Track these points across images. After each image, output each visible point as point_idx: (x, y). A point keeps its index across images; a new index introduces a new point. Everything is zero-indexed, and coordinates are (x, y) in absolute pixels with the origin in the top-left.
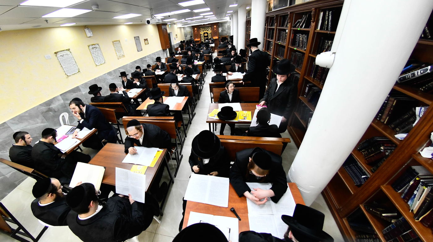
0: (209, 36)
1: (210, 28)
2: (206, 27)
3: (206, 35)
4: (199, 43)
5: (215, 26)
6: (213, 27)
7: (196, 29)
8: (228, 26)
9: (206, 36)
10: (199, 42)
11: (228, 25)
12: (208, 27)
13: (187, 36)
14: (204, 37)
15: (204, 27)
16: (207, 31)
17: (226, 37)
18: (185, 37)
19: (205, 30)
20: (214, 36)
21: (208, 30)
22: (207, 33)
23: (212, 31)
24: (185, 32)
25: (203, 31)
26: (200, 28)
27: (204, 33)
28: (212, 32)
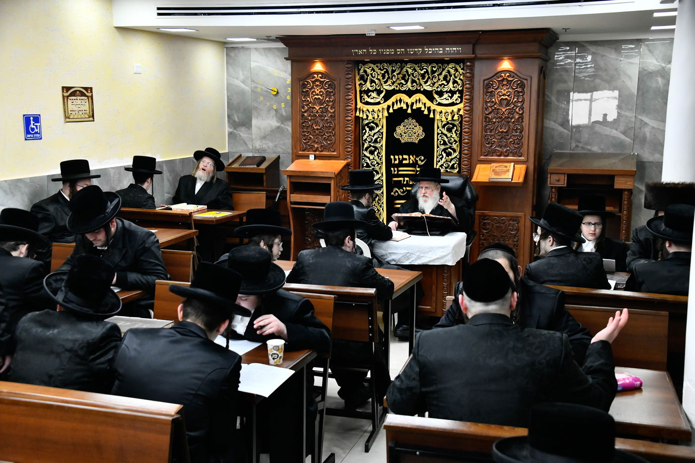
0: (438, 150)
1: (458, 72)
2: (417, 62)
3: (409, 132)
4: (326, 199)
5: (506, 65)
6: (482, 71)
7: (318, 67)
8: (644, 76)
9: (409, 148)
10: (324, 189)
11: (653, 63)
12: (442, 62)
13: (255, 122)
14: (394, 146)
15: (402, 63)
16: (421, 102)
17: (610, 178)
18: (234, 124)
19: (410, 93)
20: (490, 154)
21: (429, 95)
22: (426, 121)
23: (471, 101)
24: (238, 83)
25: (389, 95)
26: (358, 63)
27: (396, 118)
28: (470, 111)
